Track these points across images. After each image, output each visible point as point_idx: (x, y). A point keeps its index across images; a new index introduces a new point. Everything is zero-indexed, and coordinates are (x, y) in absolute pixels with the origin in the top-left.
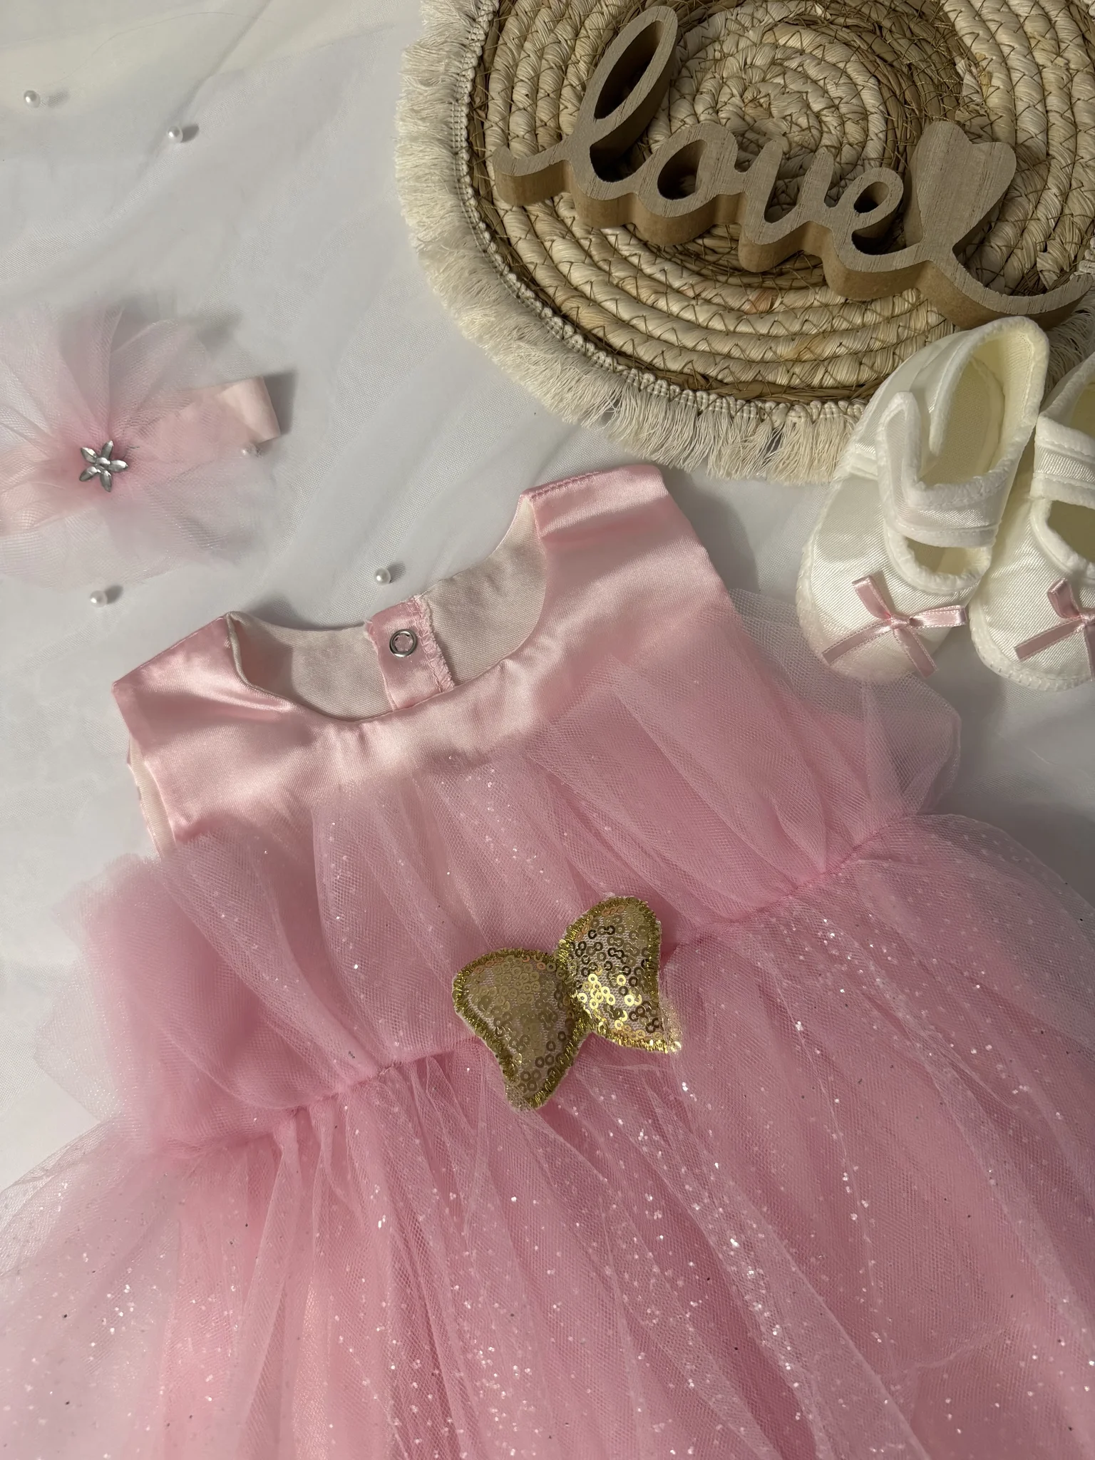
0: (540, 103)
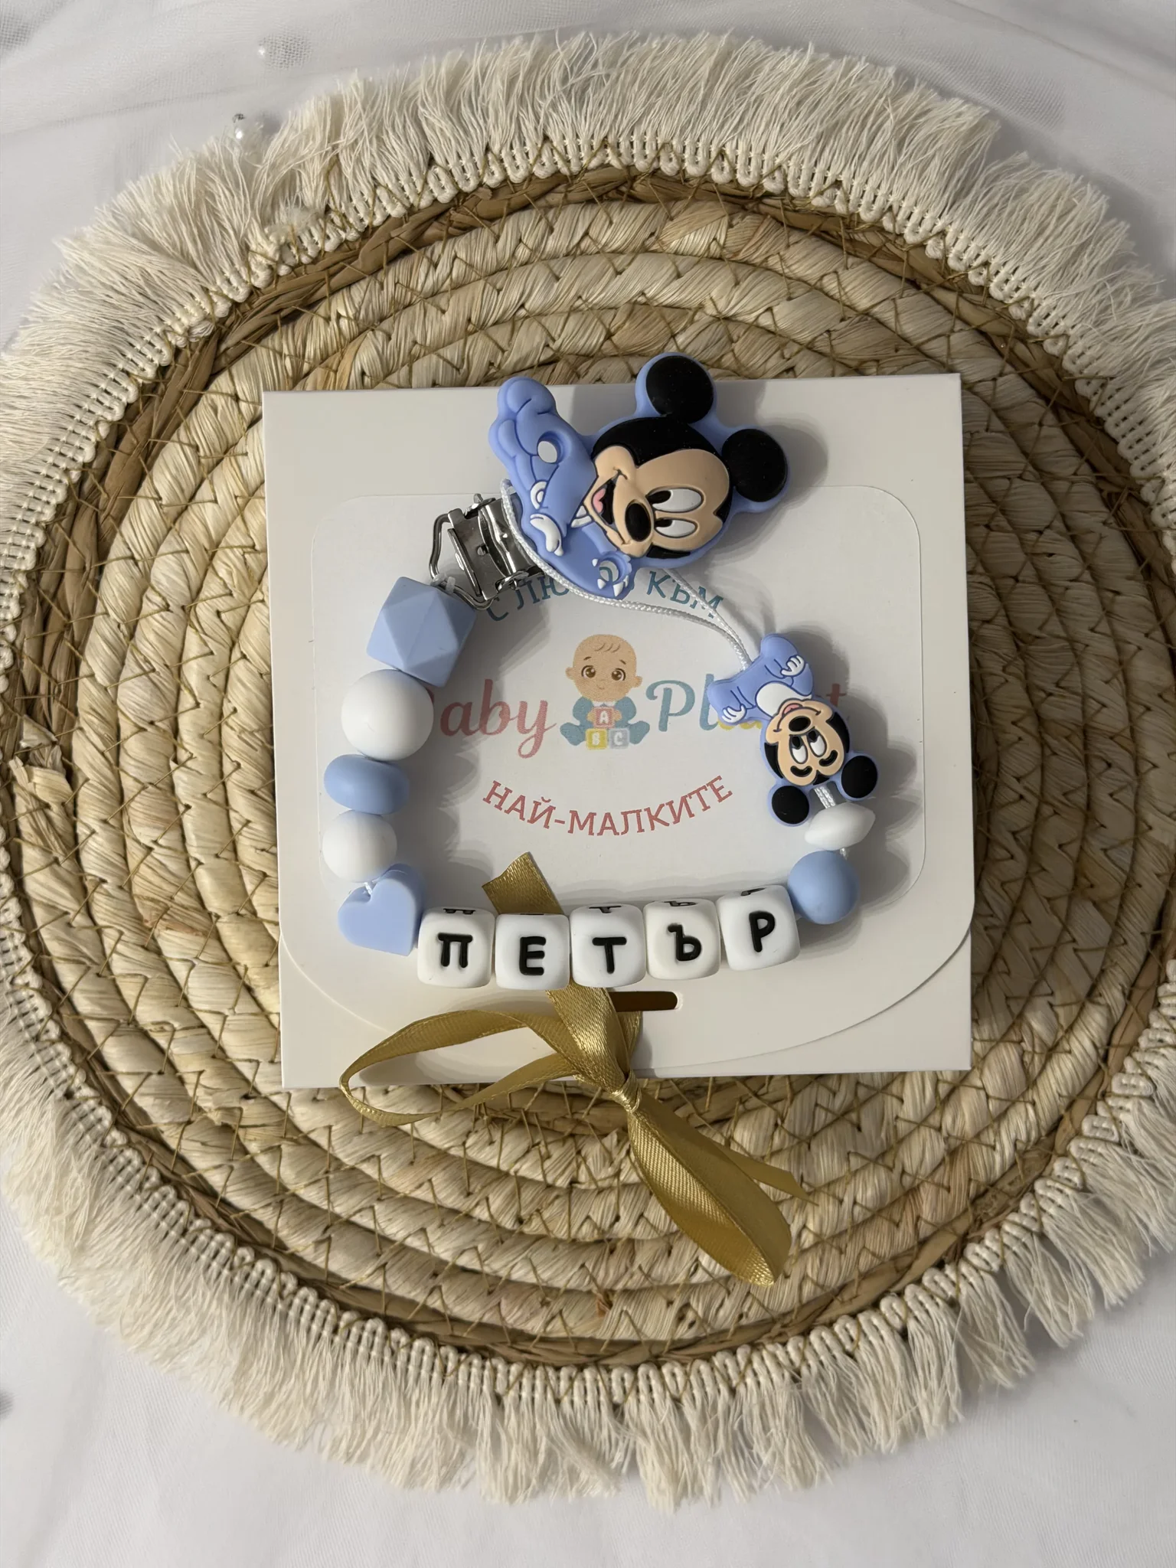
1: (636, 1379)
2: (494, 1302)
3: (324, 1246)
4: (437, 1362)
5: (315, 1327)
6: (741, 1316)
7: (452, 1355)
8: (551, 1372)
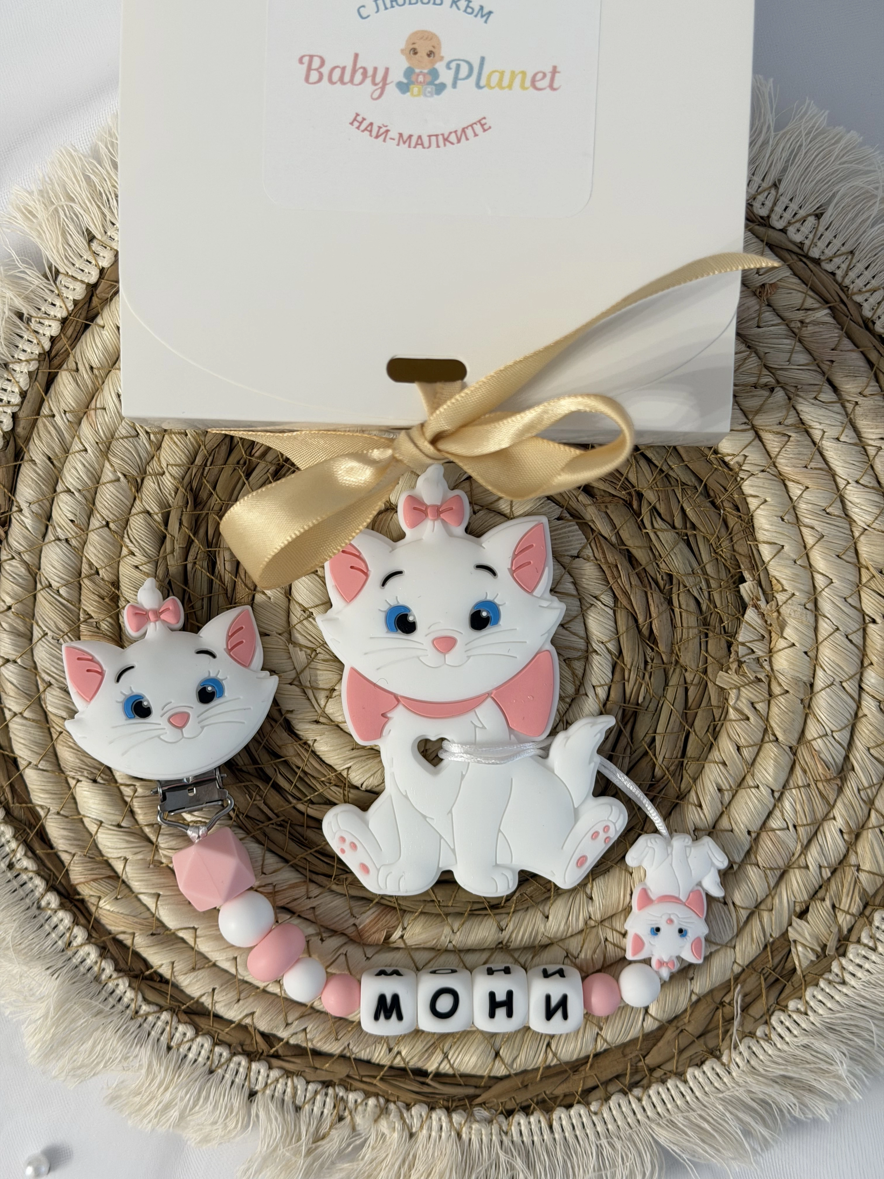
0: (93, 537)
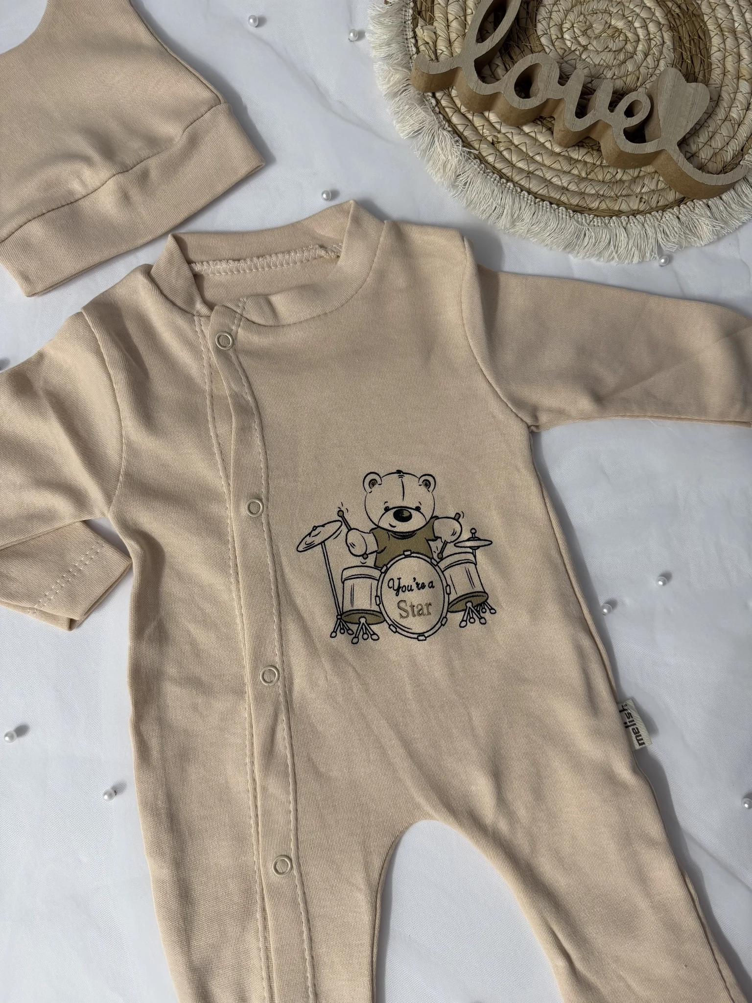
1: (629, 220)
2: (583, 196)
3: (528, 178)
4: (568, 214)
5: (529, 201)
6: (658, 202)
7: (571, 212)
8: (602, 218)
